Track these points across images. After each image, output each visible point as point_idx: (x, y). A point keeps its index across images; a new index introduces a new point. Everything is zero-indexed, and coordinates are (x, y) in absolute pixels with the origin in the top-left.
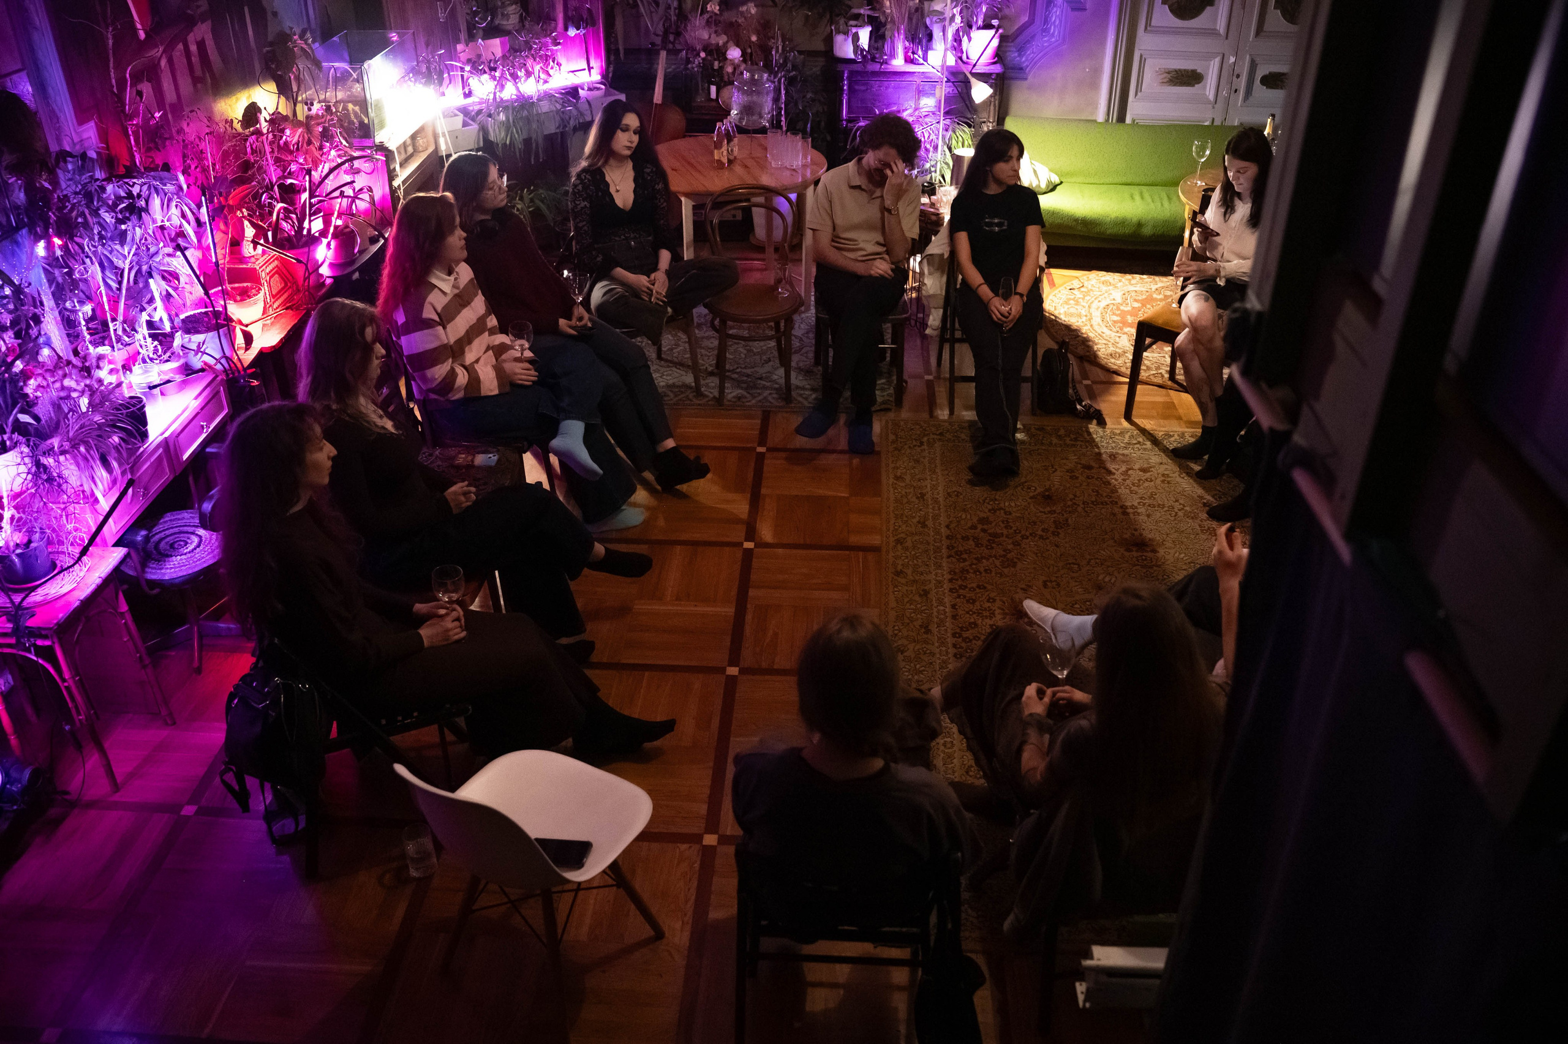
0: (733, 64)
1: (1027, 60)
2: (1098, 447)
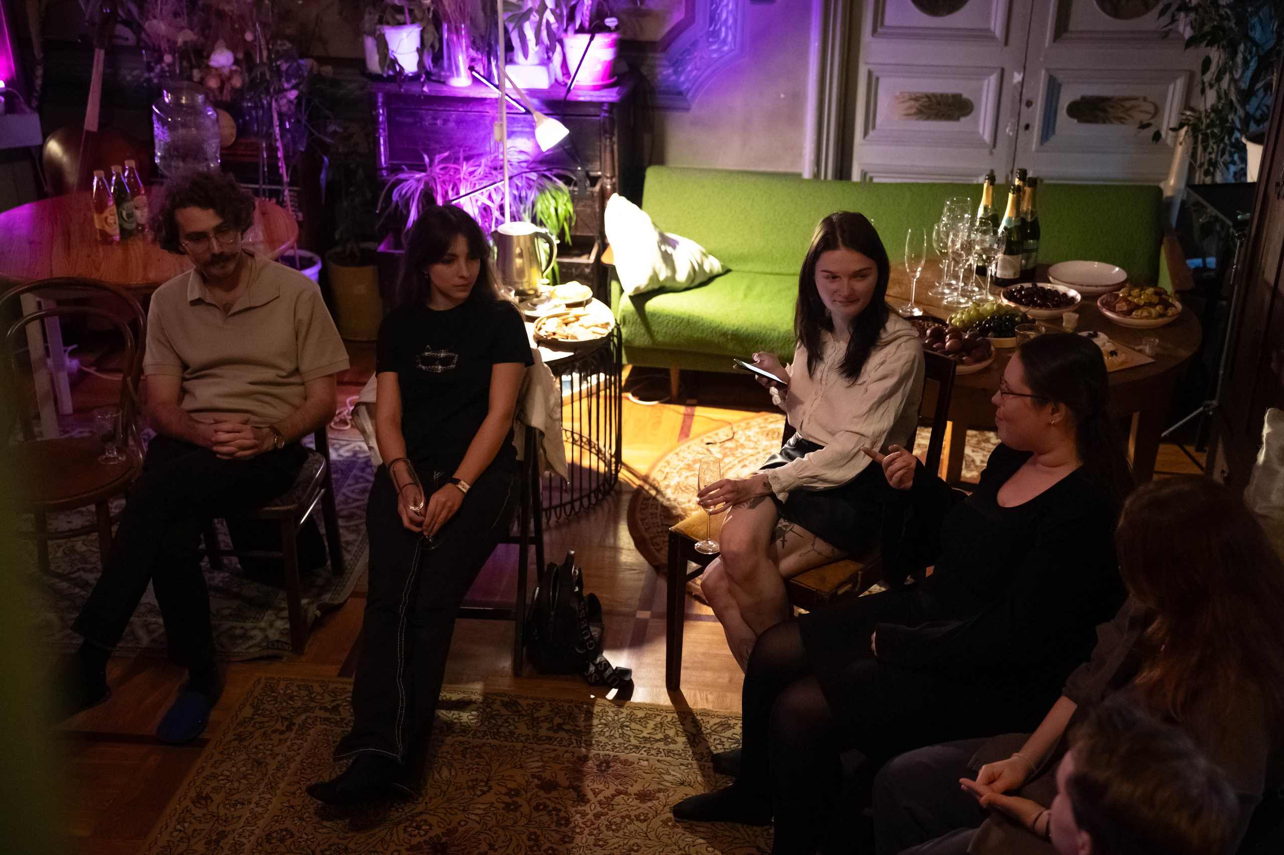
0: (220, 75)
1: (687, 79)
2: (589, 745)
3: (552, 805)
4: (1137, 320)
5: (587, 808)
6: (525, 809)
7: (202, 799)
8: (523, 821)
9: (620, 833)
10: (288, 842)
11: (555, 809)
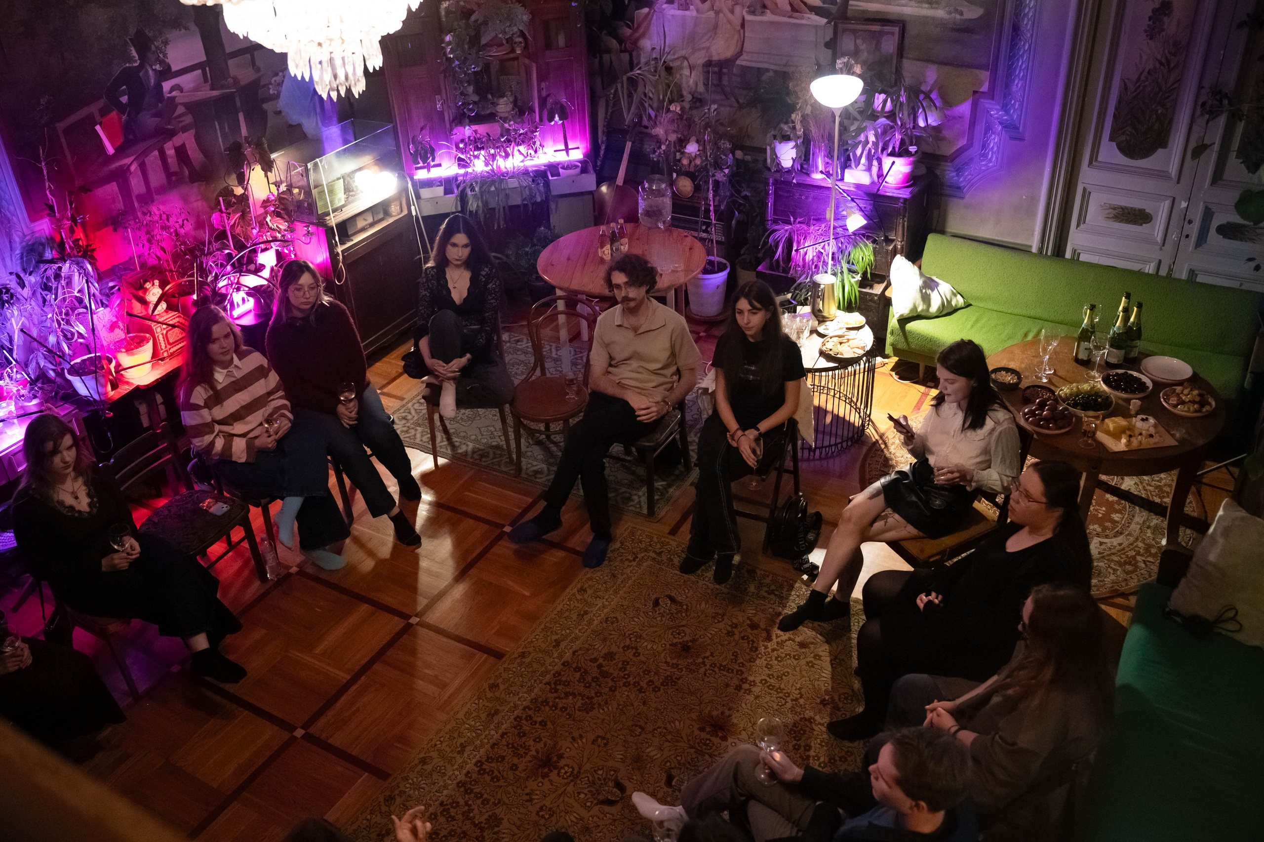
1: (964, 180)
2: (784, 606)
3: (751, 638)
4: (1180, 410)
5: (769, 644)
6: (737, 637)
7: (582, 590)
8: (734, 644)
9: (781, 664)
10: (615, 625)
11: (753, 641)
